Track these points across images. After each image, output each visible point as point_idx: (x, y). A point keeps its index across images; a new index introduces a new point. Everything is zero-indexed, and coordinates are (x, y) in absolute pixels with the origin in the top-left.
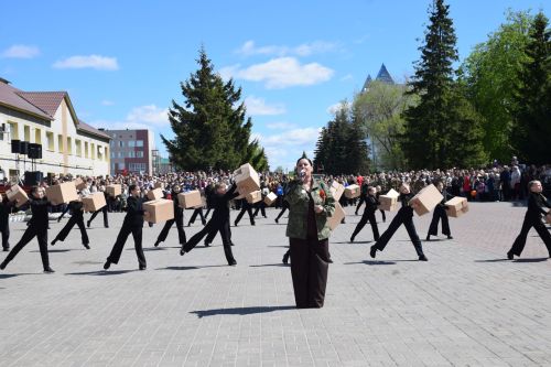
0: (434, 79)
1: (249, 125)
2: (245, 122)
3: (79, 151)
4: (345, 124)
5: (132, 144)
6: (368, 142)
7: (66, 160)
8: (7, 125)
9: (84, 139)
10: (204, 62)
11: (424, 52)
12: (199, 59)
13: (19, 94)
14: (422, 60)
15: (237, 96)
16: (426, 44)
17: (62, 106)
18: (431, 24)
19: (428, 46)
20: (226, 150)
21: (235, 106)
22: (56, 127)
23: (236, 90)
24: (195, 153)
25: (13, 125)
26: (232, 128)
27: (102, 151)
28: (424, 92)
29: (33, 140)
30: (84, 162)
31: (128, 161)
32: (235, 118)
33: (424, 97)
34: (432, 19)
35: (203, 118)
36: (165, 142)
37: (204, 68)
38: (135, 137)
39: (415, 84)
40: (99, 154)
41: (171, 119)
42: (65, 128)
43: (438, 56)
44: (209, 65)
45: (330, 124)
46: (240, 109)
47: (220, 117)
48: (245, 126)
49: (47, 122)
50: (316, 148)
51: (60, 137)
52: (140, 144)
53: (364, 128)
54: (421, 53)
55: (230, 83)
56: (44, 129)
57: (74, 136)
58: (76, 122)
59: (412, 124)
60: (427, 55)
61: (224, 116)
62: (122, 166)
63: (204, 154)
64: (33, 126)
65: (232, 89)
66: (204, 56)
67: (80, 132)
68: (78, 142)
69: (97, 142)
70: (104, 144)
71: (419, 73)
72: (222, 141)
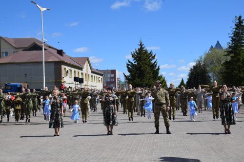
0: (236, 49)
1: (158, 69)
2: (157, 68)
3: (92, 79)
4: (200, 66)
5: (109, 76)
6: (210, 75)
7: (87, 83)
8: (69, 71)
9: (94, 75)
10: (141, 45)
11: (232, 38)
12: (140, 44)
13: (71, 58)
14: (231, 42)
15: (154, 57)
16: (233, 35)
17: (87, 63)
18: (235, 27)
19: (234, 36)
20: (149, 79)
21: (153, 61)
22: (84, 71)
23: (153, 55)
24: (138, 80)
25: (71, 70)
26: (152, 70)
27: (100, 79)
28: (232, 55)
29: (80, 77)
30: (94, 84)
31: (108, 83)
32: (153, 66)
33: (232, 57)
34: (236, 25)
35: (141, 67)
36: (125, 76)
37: (141, 47)
38: (110, 72)
39: (228, 52)
40: (99, 81)
41: (128, 67)
42: (87, 71)
43: (239, 40)
44: (143, 46)
45: (194, 66)
46: (155, 62)
47: (147, 66)
48: (157, 69)
49: (81, 69)
50: (188, 77)
51: (86, 74)
52: (113, 75)
53: (208, 69)
54: (230, 39)
55: (151, 52)
56: (80, 71)
57: (90, 74)
58: (91, 68)
59: (227, 68)
60: (233, 40)
61: (148, 66)
62: (105, 85)
63: (141, 81)
64: (77, 70)
65: (152, 55)
66: (141, 43)
67: (93, 72)
68: (92, 76)
69: (98, 76)
70: (101, 77)
71: (230, 47)
72: (148, 76)
